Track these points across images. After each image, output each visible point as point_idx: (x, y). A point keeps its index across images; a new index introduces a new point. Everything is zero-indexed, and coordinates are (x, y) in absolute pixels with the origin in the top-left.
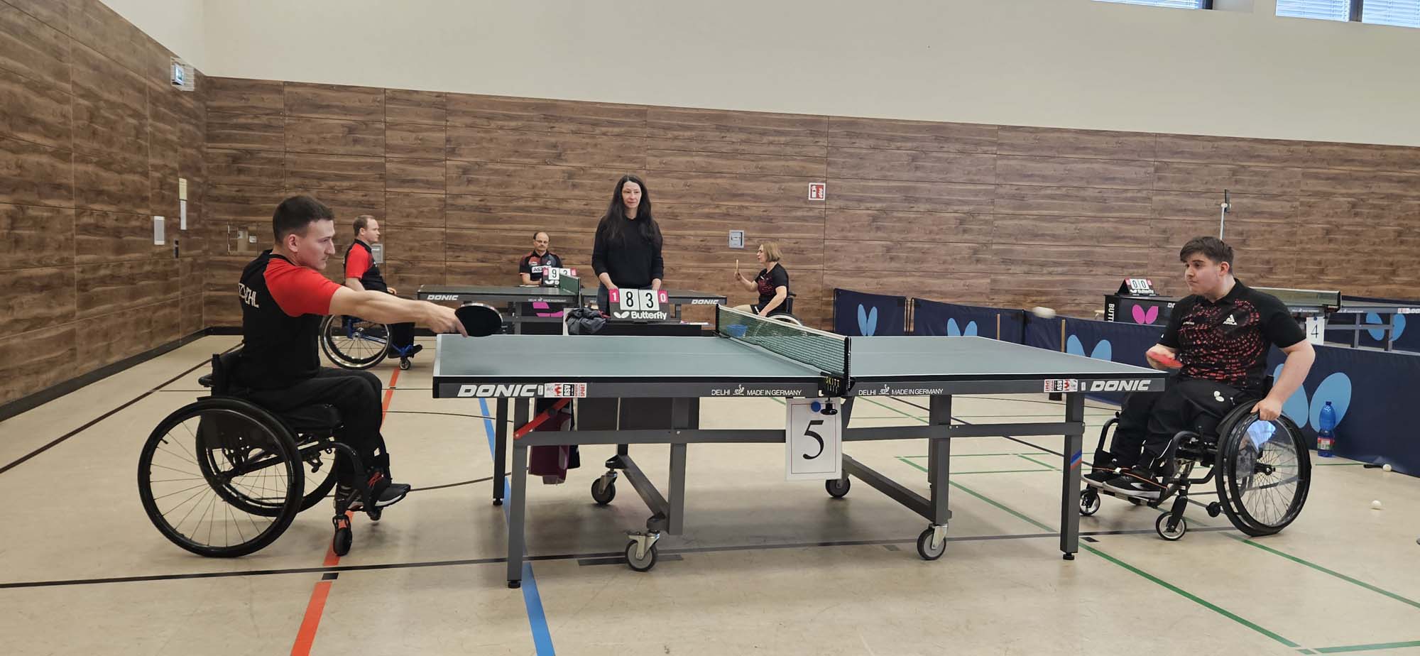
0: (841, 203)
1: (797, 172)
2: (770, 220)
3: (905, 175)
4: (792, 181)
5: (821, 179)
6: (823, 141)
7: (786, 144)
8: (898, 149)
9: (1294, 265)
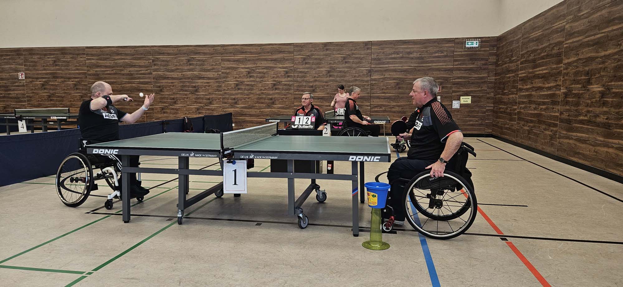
0: (31, 80)
1: (14, 69)
2: (7, 87)
3: (52, 68)
4: (13, 72)
5: (22, 71)
6: (22, 57)
7: (9, 59)
8: (48, 58)
9: (221, 100)
